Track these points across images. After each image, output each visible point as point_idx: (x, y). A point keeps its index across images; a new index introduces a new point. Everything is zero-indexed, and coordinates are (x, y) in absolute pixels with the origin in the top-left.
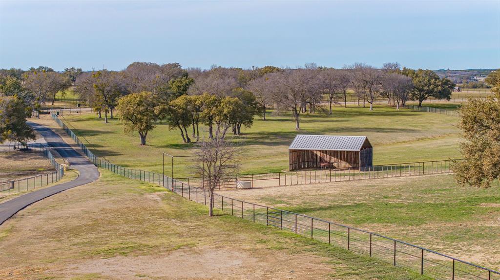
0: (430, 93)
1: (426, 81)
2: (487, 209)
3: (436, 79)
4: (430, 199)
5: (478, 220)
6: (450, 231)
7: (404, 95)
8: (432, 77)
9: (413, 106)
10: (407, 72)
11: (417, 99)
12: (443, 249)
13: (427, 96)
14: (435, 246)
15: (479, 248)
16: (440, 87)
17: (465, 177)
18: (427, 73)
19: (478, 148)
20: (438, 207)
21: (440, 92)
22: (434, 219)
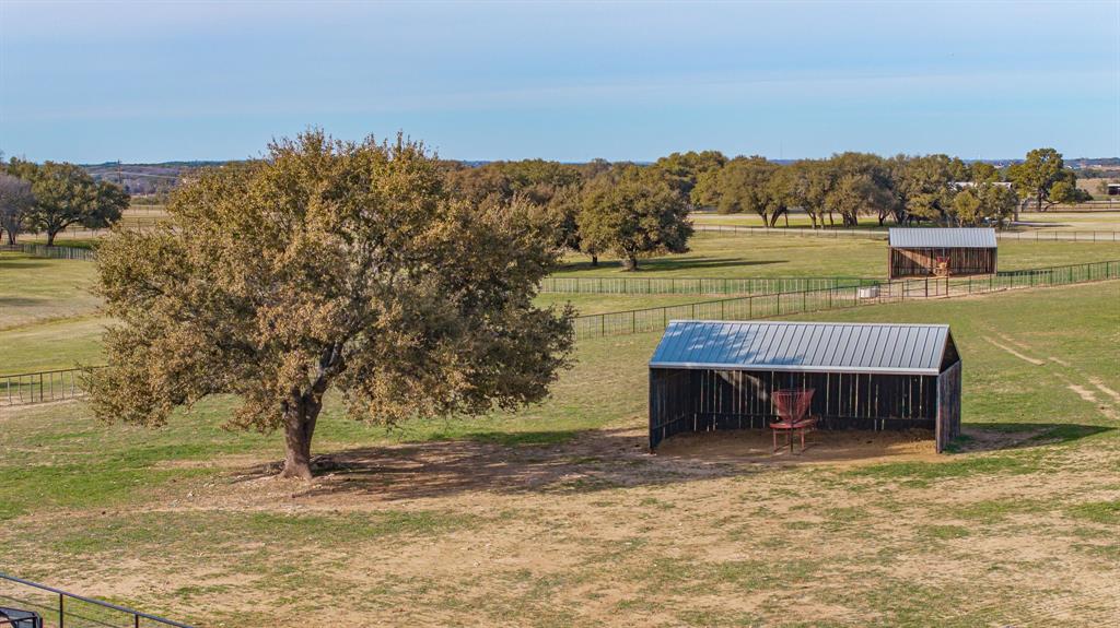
0: (73, 215)
1: (63, 188)
2: (167, 474)
3: (86, 184)
4: (46, 457)
5: (144, 500)
6: (78, 529)
7: (12, 221)
8: (76, 180)
9: (34, 246)
10: (19, 169)
11: (43, 230)
12: (54, 571)
13: (65, 222)
14: (38, 564)
15: (135, 563)
16: (94, 202)
17: (114, 403)
18: (66, 170)
19: (138, 338)
20: (60, 475)
21: (95, 213)
22: (45, 503)
